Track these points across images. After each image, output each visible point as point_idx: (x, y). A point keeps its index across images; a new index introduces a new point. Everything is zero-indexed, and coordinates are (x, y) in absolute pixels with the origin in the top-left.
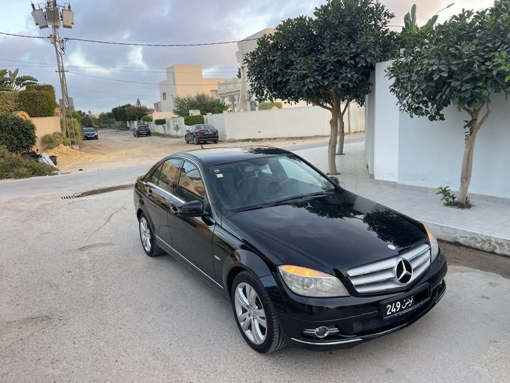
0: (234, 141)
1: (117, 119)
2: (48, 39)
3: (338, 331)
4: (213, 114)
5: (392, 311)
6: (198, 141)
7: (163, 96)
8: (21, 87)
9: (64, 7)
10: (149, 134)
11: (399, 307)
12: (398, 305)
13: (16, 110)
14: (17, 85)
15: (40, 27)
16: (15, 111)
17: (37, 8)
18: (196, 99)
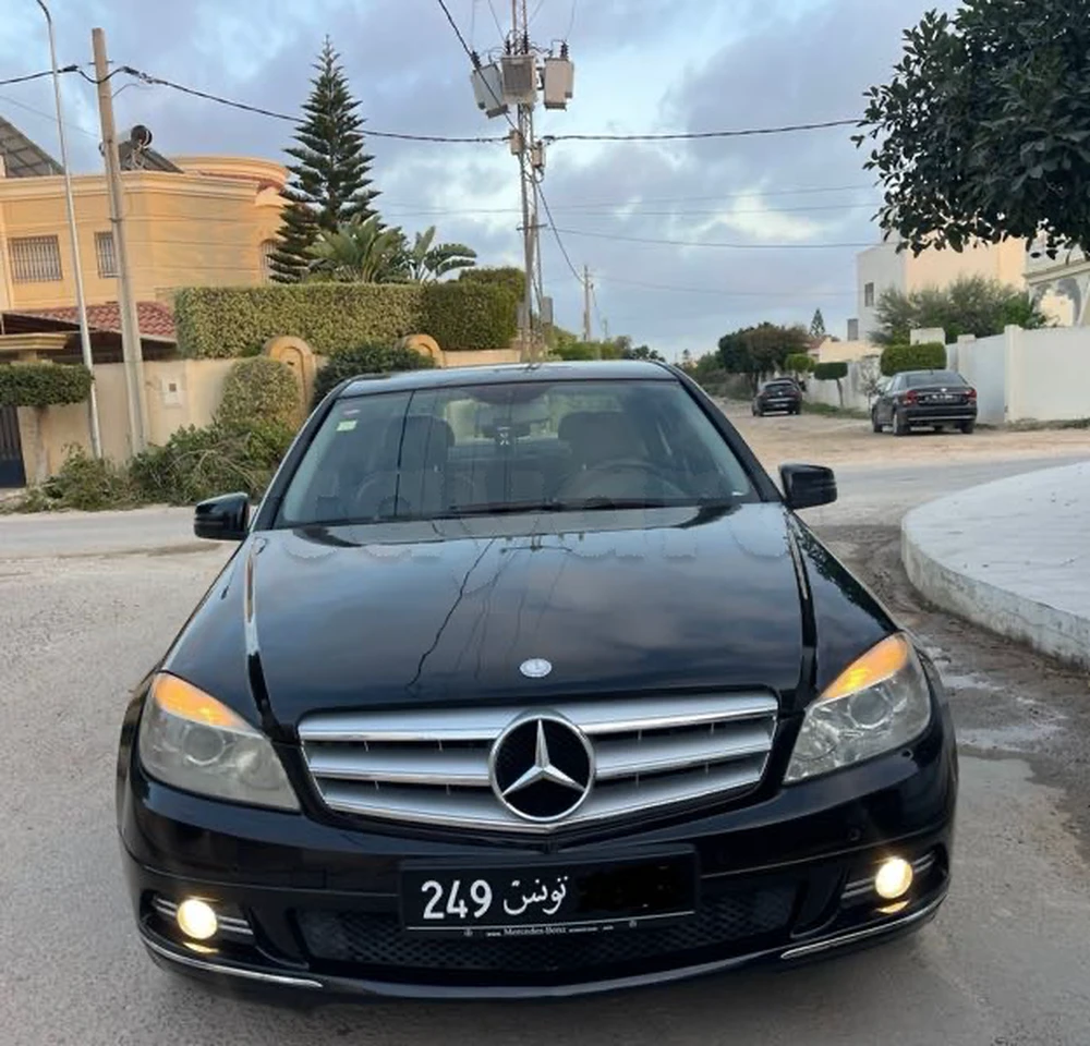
0: (1034, 426)
1: (731, 369)
2: (501, 143)
3: (250, 932)
4: (978, 336)
5: (451, 909)
6: (903, 423)
7: (866, 291)
8: (438, 274)
9: (551, 52)
10: (794, 407)
11: (486, 901)
12: (481, 892)
13: (412, 332)
14: (431, 270)
15: (488, 113)
16: (408, 334)
17: (484, 61)
18: (949, 297)
